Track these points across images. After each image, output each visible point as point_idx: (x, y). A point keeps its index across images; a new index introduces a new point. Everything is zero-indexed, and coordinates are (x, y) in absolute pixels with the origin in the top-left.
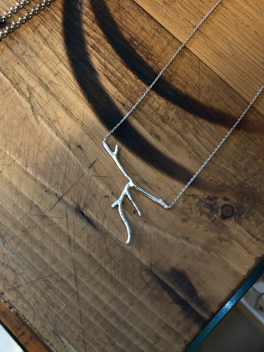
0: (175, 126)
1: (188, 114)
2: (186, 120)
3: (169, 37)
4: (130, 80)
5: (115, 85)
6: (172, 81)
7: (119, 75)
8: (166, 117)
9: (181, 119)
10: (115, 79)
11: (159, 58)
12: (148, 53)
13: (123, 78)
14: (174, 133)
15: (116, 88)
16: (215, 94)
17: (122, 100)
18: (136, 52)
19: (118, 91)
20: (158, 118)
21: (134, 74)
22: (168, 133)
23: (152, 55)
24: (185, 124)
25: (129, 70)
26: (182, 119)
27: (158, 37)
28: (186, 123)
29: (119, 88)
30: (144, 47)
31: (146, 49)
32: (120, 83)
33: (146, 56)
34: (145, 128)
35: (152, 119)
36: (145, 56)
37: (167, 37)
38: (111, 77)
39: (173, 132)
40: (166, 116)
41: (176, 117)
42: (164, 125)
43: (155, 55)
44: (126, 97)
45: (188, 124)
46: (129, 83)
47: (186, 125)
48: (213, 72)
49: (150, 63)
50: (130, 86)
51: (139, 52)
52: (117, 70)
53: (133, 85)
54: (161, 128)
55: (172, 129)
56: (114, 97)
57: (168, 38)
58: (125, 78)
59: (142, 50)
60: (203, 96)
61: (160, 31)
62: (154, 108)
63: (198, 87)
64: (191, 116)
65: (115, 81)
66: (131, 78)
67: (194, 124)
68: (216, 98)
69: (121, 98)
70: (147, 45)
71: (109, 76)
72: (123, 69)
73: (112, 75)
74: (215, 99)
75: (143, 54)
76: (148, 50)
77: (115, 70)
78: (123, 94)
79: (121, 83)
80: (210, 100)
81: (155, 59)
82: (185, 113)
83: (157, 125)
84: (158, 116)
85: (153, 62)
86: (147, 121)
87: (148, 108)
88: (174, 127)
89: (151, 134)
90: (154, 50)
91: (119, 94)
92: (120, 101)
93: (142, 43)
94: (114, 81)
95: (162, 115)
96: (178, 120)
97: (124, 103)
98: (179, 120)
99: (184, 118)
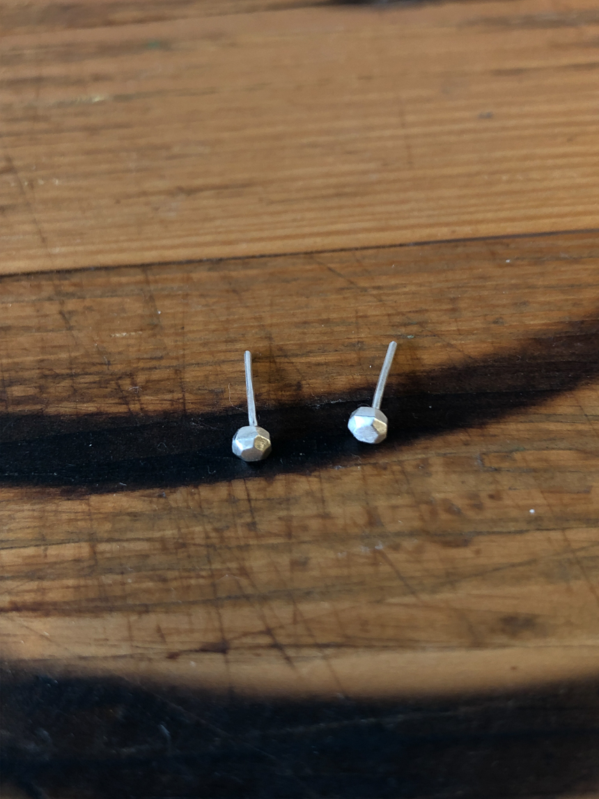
0: (514, 513)
1: (494, 429)
2: (517, 456)
3: (124, 280)
4: (138, 525)
5: (92, 605)
6: (299, 386)
7: (69, 551)
8: (444, 516)
9: (497, 470)
10: (71, 582)
11: (164, 363)
12: (107, 382)
13: (102, 547)
14: (549, 540)
15: (111, 610)
16: (486, 293)
17: (192, 631)
18: (58, 416)
19: (134, 618)
20: (419, 550)
21: (133, 490)
22: (529, 563)
23: (131, 375)
24: (535, 470)
25: (94, 499)
26: (505, 465)
27: (89, 309)
28: (534, 465)
29: (124, 597)
30: (71, 376)
31: (86, 374)
32: (108, 579)
33: (110, 395)
34: (424, 649)
35: (401, 578)
36: (105, 396)
37: (120, 285)
38: (43, 591)
39: (540, 543)
40: (434, 513)
41: (471, 480)
42: (478, 552)
43: (141, 365)
44: (194, 603)
45: (546, 460)
46: (148, 540)
47: (545, 471)
48: (392, 249)
49: (153, 403)
50: (165, 549)
51: (67, 408)
52: (42, 541)
53: (169, 533)
54: (481, 574)
55: (521, 532)
56: (142, 658)
57: (128, 284)
58: (109, 540)
59: (75, 391)
60: (459, 332)
61: (71, 289)
62: (356, 531)
63: (405, 325)
64: (514, 428)
65: (77, 588)
66: (135, 516)
67: (562, 439)
68: (505, 302)
69: (178, 632)
70: (72, 362)
71: (29, 598)
72: (65, 517)
73: (41, 578)
74: (504, 306)
75: (91, 400)
76: (97, 373)
77: (30, 551)
78: (168, 608)
79: (110, 571)
80: (496, 322)
81: (156, 375)
82: (483, 436)
83: (451, 578)
84: (409, 544)
85: (157, 392)
86: (397, 607)
87: (331, 554)
88: (515, 520)
89: (477, 644)
90: (120, 353)
91: (151, 620)
92: (186, 647)
93: (47, 372)
94: (69, 596)
95: (417, 524)
96: (496, 482)
97: (211, 638)
98: (498, 477)
99: (507, 455)
